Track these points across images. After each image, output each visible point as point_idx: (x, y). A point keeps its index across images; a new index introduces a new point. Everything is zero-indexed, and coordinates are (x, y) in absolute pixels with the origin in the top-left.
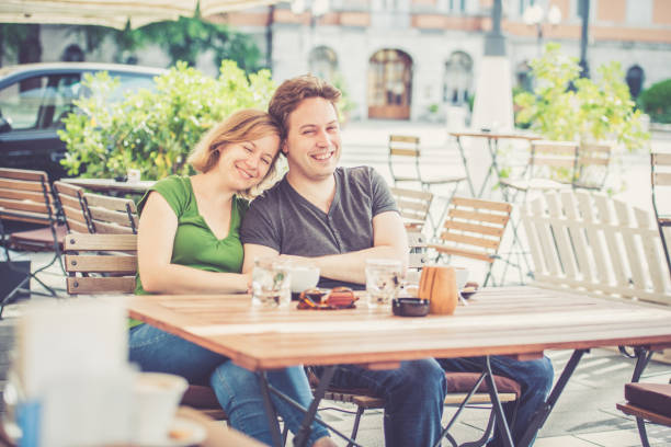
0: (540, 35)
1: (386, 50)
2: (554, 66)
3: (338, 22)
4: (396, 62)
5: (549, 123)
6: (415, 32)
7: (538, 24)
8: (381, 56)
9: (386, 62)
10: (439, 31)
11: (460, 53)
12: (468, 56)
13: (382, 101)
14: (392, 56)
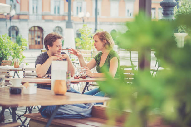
0: (84, 21)
1: (34, 27)
2: (85, 31)
3: (18, 18)
4: (38, 31)
5: (84, 46)
6: (44, 21)
7: (82, 18)
8: (33, 29)
9: (35, 31)
10: (51, 21)
11: (58, 27)
12: (61, 28)
13: (34, 43)
14: (36, 29)
